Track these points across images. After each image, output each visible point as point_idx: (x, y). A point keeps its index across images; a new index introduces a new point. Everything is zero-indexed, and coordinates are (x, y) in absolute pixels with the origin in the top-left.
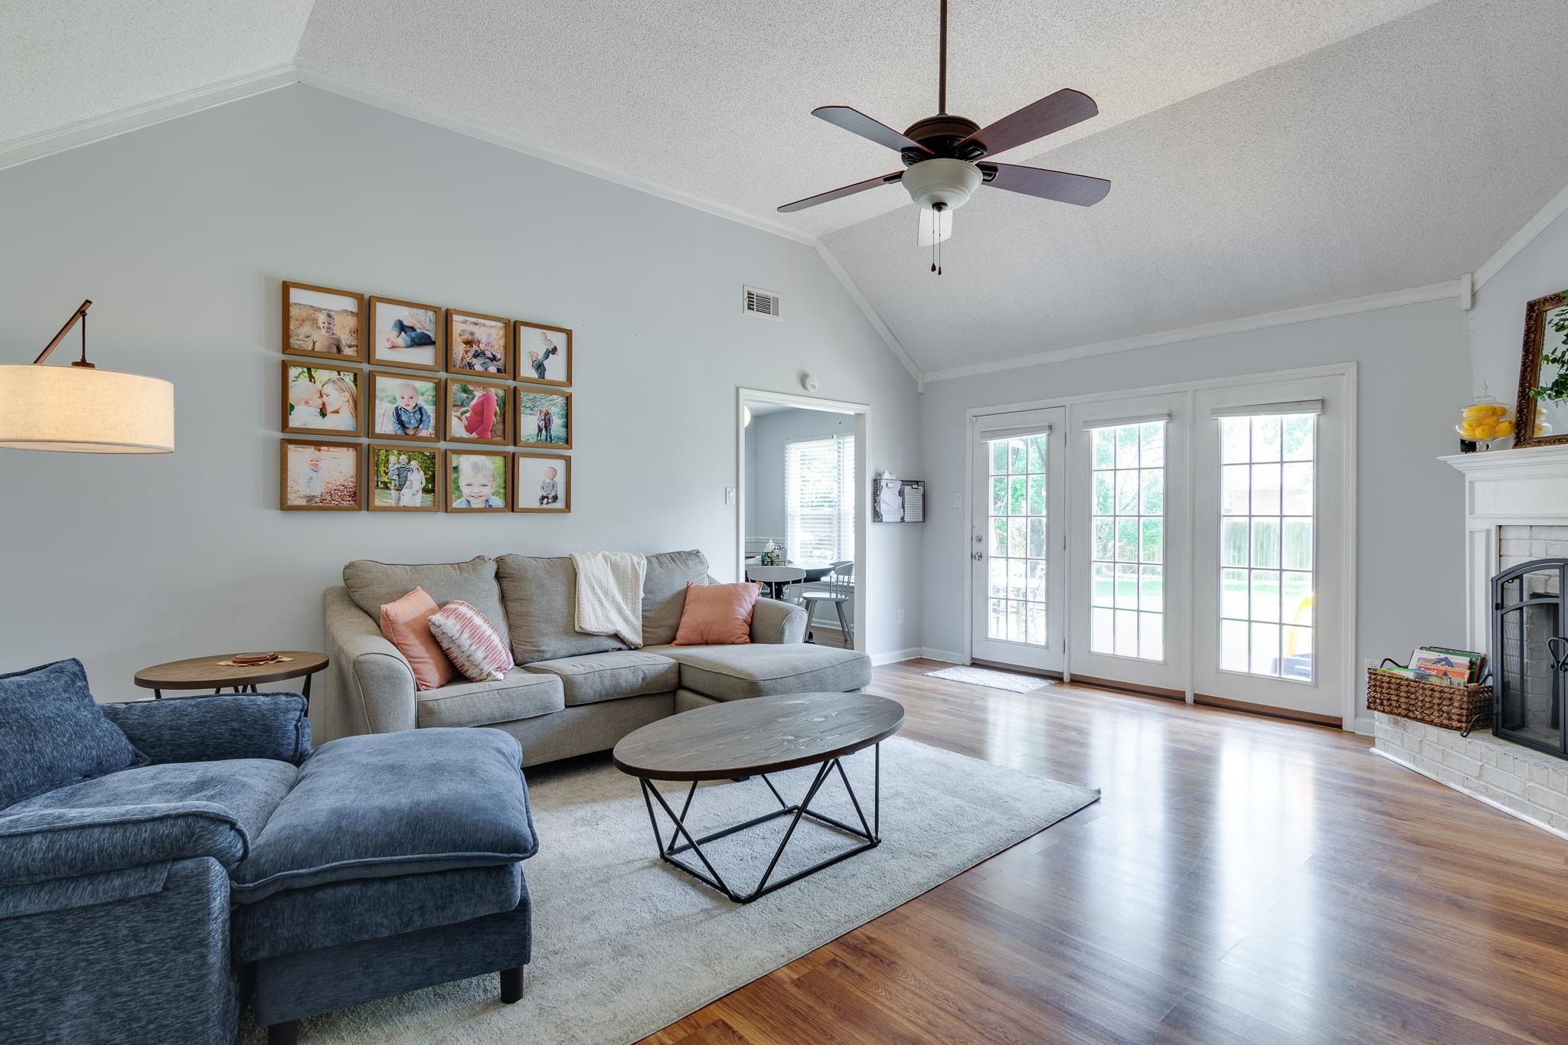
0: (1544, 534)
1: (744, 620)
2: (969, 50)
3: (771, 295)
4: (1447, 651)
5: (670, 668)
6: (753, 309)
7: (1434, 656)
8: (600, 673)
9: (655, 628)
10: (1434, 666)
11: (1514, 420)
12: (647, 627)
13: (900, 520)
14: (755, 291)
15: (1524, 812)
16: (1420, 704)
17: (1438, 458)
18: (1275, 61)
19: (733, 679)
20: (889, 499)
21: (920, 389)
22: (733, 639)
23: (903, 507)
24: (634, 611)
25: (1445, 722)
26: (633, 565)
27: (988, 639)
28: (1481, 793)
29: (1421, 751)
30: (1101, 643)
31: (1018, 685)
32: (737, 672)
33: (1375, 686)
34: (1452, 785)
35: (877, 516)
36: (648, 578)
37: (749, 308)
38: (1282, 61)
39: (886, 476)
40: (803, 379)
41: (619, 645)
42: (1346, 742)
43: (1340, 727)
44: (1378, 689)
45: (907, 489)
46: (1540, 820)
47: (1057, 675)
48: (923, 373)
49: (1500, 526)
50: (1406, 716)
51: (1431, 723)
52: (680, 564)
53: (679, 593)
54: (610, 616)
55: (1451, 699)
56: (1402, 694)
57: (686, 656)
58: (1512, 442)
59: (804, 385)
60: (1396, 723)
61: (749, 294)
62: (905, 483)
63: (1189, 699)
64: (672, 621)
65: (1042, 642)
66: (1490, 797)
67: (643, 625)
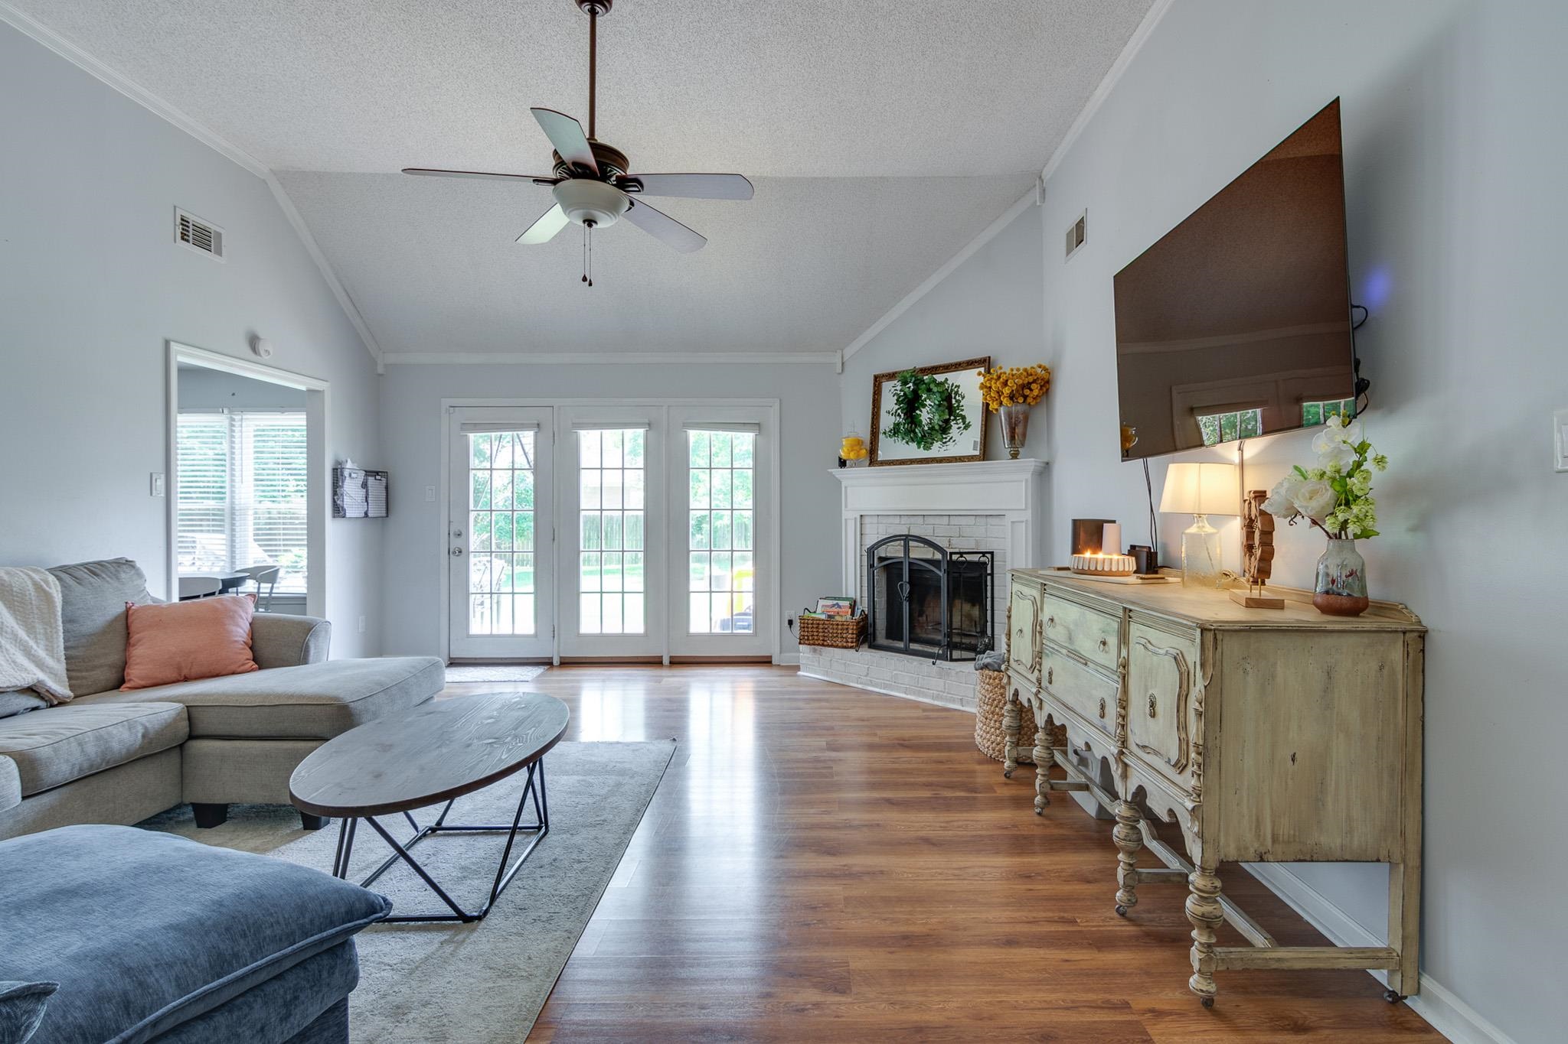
0: (884, 520)
1: (245, 642)
2: (567, 72)
3: (213, 228)
4: (835, 599)
5: (178, 714)
6: (188, 241)
7: (830, 603)
8: (79, 740)
9: (87, 671)
10: (831, 610)
11: (868, 449)
12: (73, 670)
13: (363, 515)
14: (191, 218)
15: (892, 690)
16: (830, 635)
17: (829, 470)
18: (766, 175)
19: (308, 708)
20: (352, 490)
21: (380, 370)
22: (233, 668)
23: (367, 501)
24: (50, 650)
25: (845, 644)
26: (35, 584)
27: (469, 636)
28: (868, 685)
29: (831, 666)
30: (589, 624)
31: (519, 676)
32: (310, 697)
33: (804, 627)
34: (852, 684)
35: (338, 511)
36: (66, 602)
37: (183, 239)
38: (769, 175)
39: (349, 465)
40: (253, 342)
41: (35, 702)
42: (775, 671)
43: (770, 662)
44: (806, 629)
45: (371, 480)
46: (899, 692)
47: (547, 661)
48: (384, 353)
49: (861, 516)
50: (823, 645)
51: (837, 647)
52: (108, 579)
53: (116, 619)
54: (18, 660)
55: (847, 629)
56: (820, 630)
57: (196, 695)
58: (868, 462)
59: (254, 349)
60: (815, 651)
61: (182, 220)
62: (368, 473)
63: (666, 661)
64: (114, 658)
65: (531, 631)
66: (873, 686)
67: (68, 670)
